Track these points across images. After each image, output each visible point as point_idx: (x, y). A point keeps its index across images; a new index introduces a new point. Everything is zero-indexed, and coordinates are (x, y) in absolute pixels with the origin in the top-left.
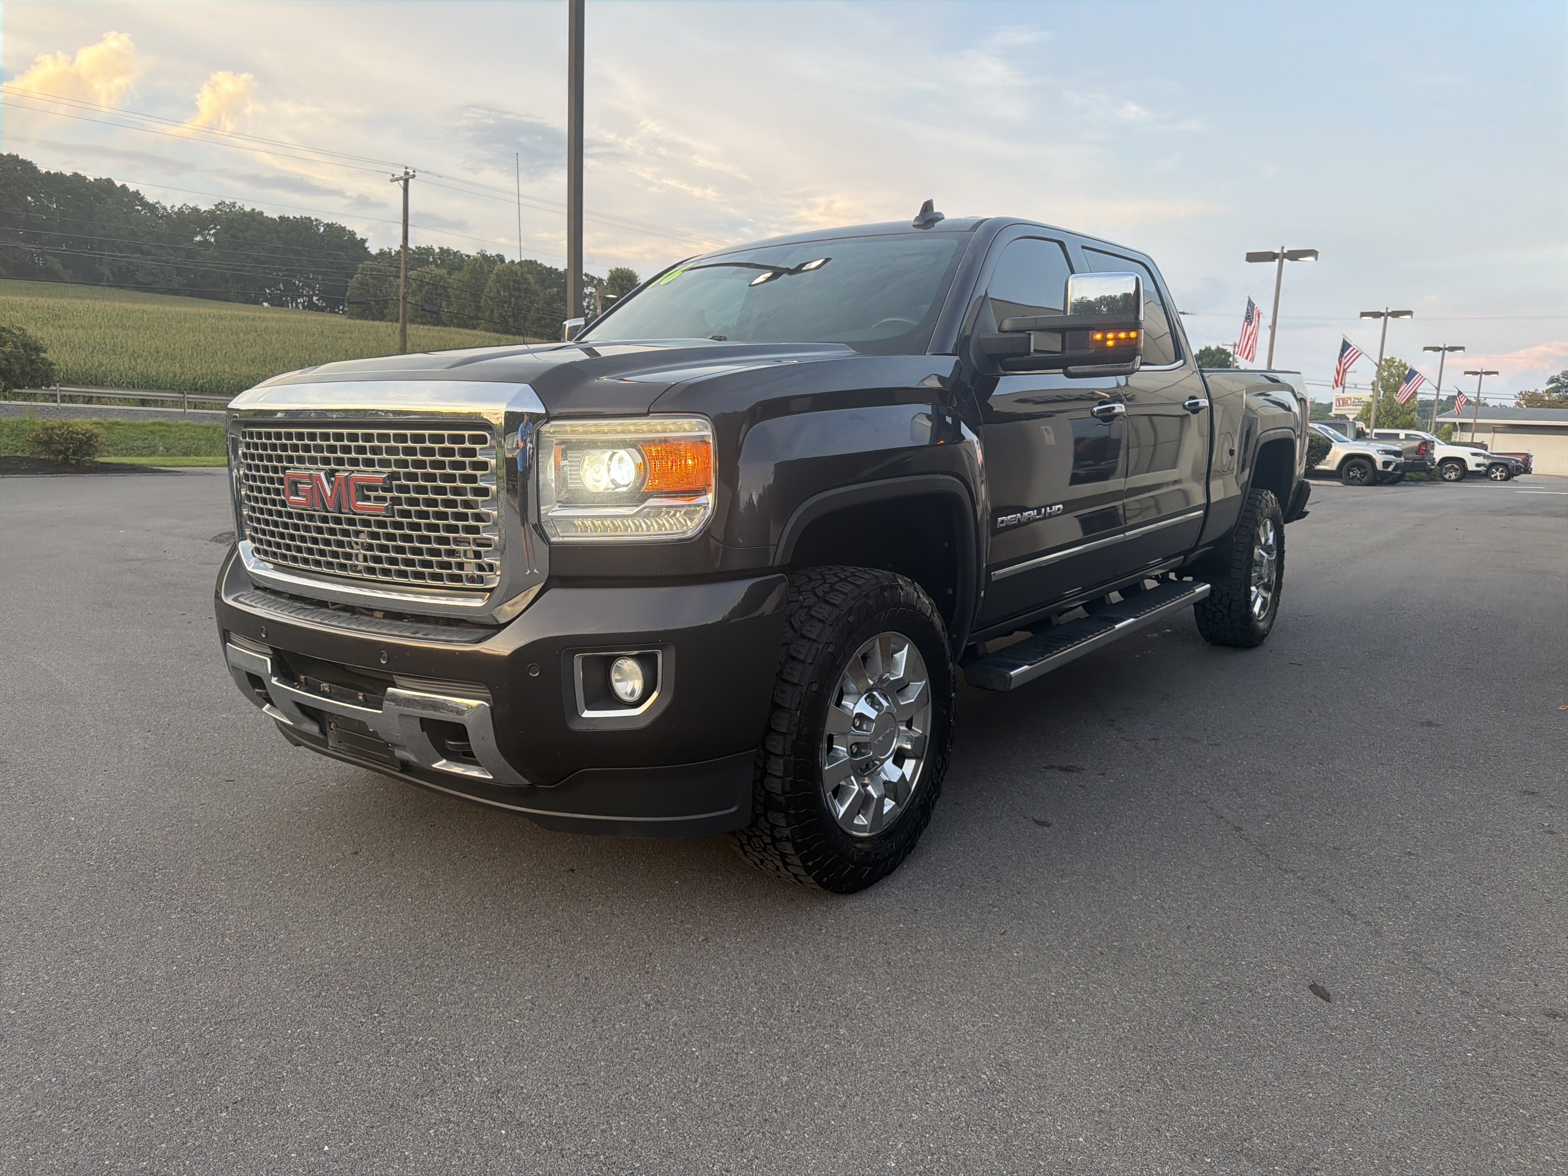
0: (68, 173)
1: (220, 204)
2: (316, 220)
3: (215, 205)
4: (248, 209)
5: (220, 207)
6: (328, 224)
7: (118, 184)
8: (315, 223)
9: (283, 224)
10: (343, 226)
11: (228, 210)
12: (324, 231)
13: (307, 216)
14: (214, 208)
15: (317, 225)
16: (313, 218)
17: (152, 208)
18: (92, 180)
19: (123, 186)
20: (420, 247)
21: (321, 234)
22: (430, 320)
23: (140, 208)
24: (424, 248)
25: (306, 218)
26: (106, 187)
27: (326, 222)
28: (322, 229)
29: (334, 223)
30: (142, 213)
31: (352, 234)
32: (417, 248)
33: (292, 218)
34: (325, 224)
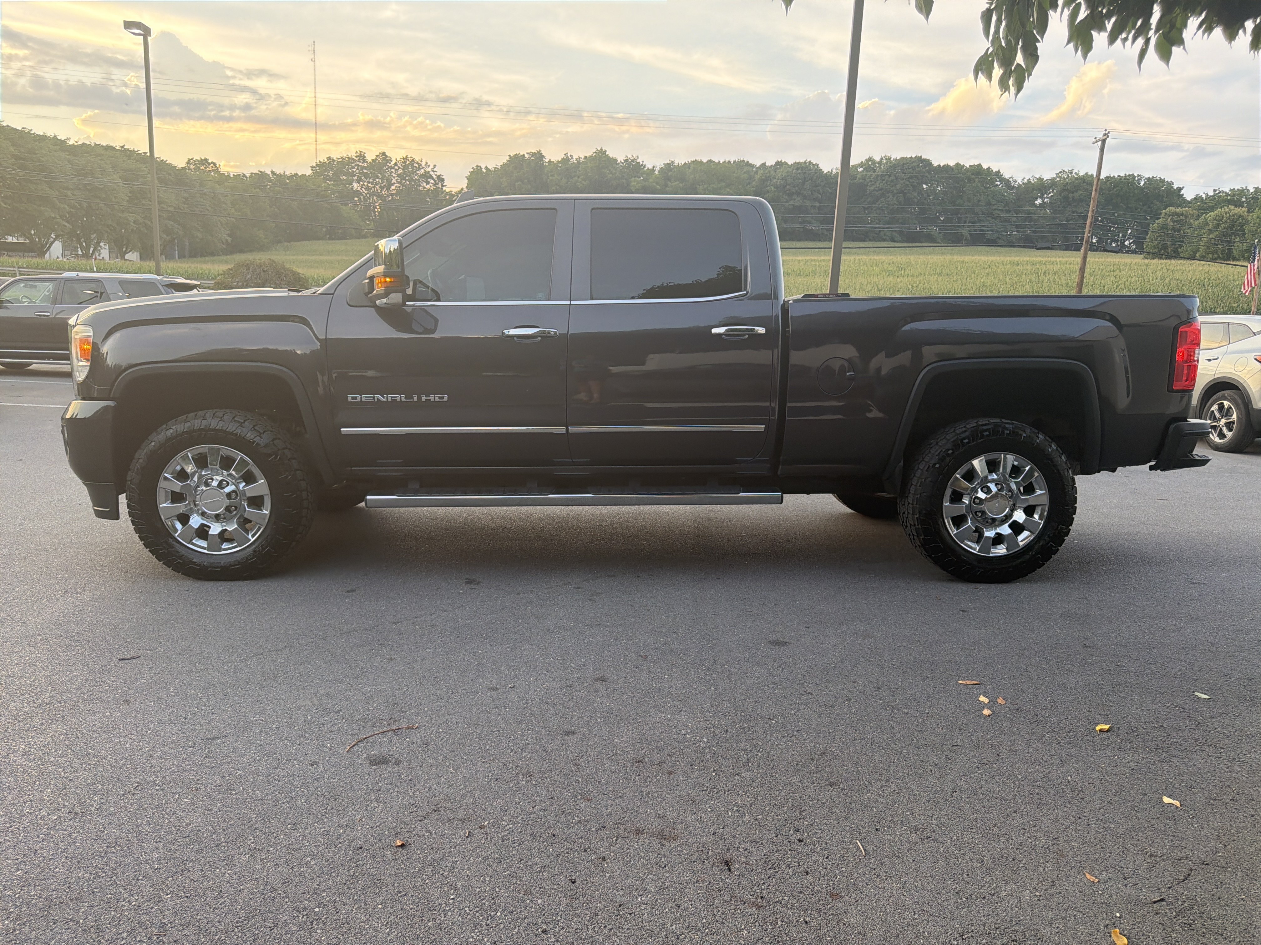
0: (952, 163)
1: (1060, 172)
2: (1139, 176)
3: (1056, 174)
4: (1082, 174)
5: (1060, 175)
6: (1149, 179)
7: (985, 167)
8: (1136, 179)
9: (1108, 183)
10: (1162, 178)
11: (1066, 177)
12: (1144, 185)
13: (1131, 173)
14: (1055, 176)
15: (1139, 180)
16: (1136, 175)
17: (1007, 183)
18: (968, 167)
19: (989, 168)
20: (1234, 189)
21: (1141, 187)
22: (1221, 256)
23: (998, 183)
24: (1238, 189)
25: (1129, 175)
26: (977, 170)
27: (1147, 177)
28: (1142, 183)
29: (1155, 176)
30: (1000, 187)
31: (1170, 184)
32: (1231, 190)
33: (1116, 176)
34: (1146, 178)
